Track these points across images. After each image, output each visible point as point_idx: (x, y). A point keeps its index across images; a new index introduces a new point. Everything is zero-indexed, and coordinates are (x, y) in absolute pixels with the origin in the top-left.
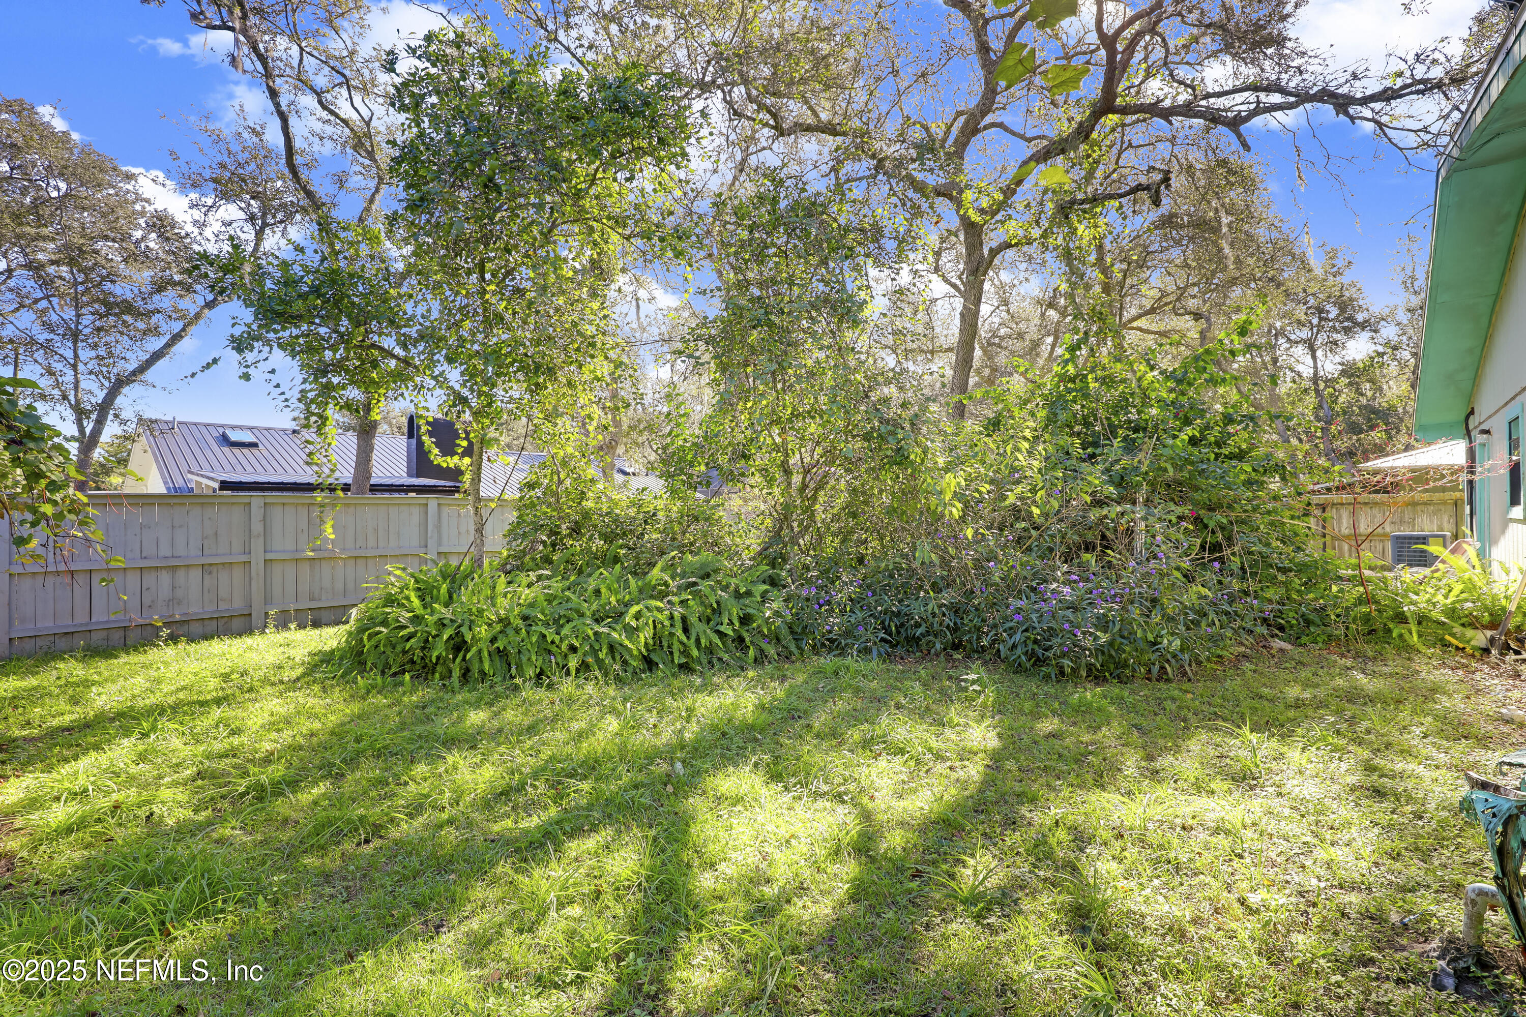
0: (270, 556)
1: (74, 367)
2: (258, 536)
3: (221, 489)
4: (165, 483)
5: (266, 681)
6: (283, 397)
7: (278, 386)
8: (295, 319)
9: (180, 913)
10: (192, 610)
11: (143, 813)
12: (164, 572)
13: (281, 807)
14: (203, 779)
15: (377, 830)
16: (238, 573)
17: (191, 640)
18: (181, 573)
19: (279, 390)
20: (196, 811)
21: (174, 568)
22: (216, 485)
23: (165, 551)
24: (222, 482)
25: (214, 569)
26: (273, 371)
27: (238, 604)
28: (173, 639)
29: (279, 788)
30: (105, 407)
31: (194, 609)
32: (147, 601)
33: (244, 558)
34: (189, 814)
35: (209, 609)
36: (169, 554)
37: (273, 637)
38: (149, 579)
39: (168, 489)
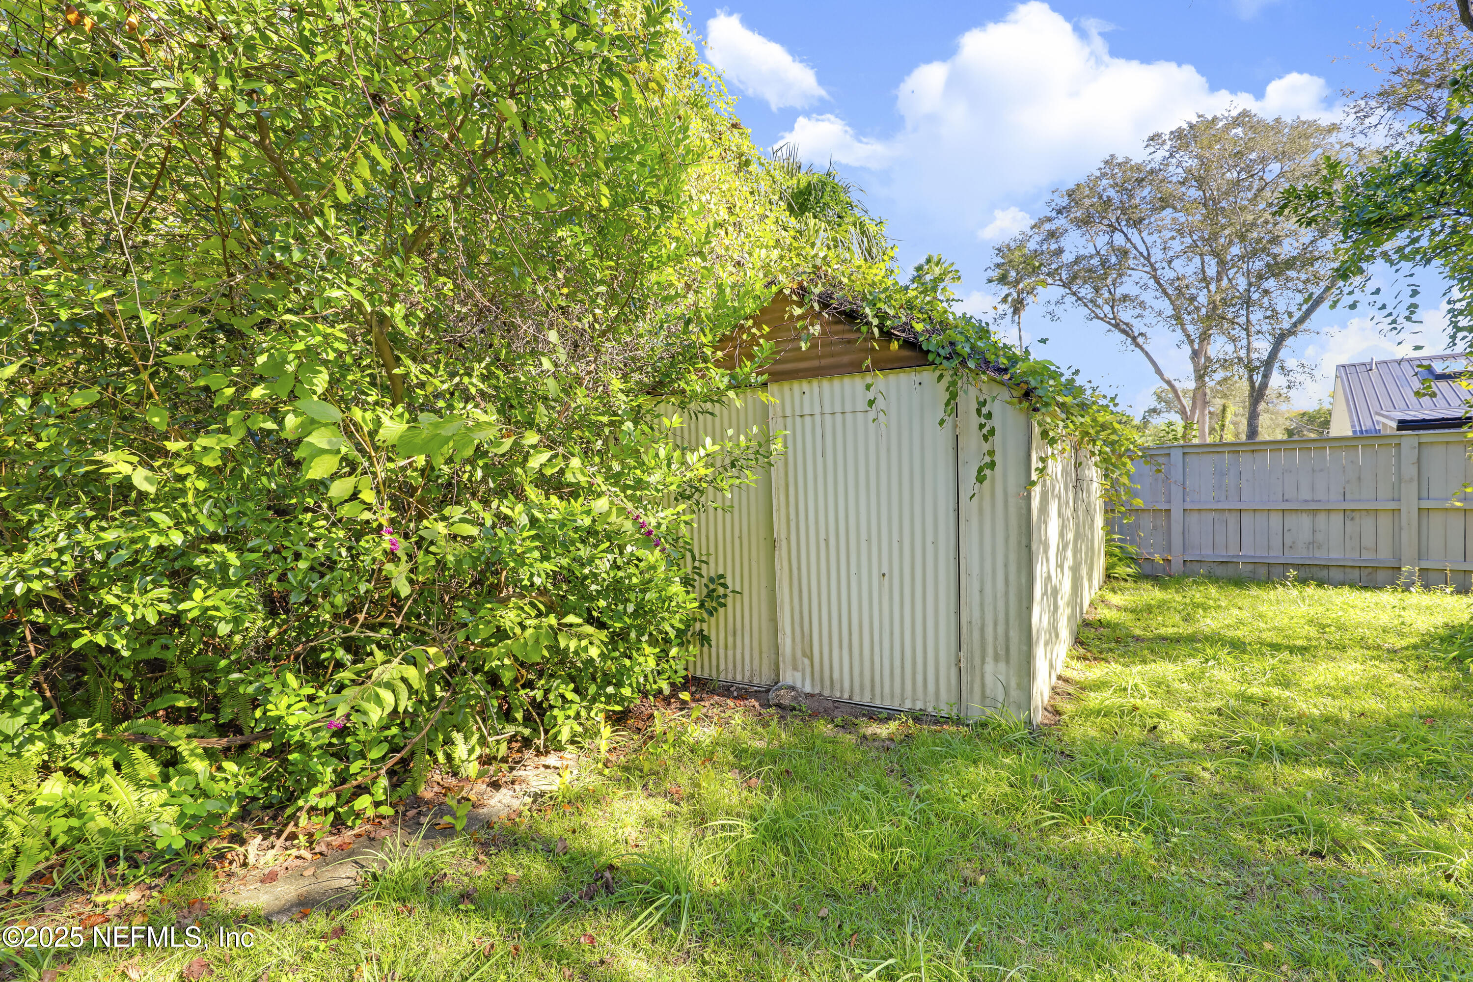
0: (1425, 504)
1: (1247, 330)
2: (1411, 480)
3: (1399, 428)
4: (1353, 426)
5: (1362, 643)
6: (1390, 319)
7: (1384, 307)
8: (1398, 222)
9: (1099, 812)
10: (1333, 555)
11: (1150, 723)
12: (1304, 515)
13: (1261, 773)
14: (1220, 715)
15: (1339, 848)
16: (1385, 521)
17: (1320, 584)
18: (1321, 518)
19: (1385, 312)
20: (1192, 740)
21: (1314, 512)
22: (1394, 425)
23: (1305, 494)
24: (1400, 422)
25: (1357, 515)
26: (1378, 292)
27: (1385, 555)
28: (1303, 581)
29: (1267, 752)
30: (1269, 363)
31: (1335, 555)
32: (1288, 542)
33: (1393, 505)
34: (1185, 740)
35: (1351, 556)
36: (1309, 498)
37: (1417, 597)
38: (1290, 520)
39: (1354, 432)
